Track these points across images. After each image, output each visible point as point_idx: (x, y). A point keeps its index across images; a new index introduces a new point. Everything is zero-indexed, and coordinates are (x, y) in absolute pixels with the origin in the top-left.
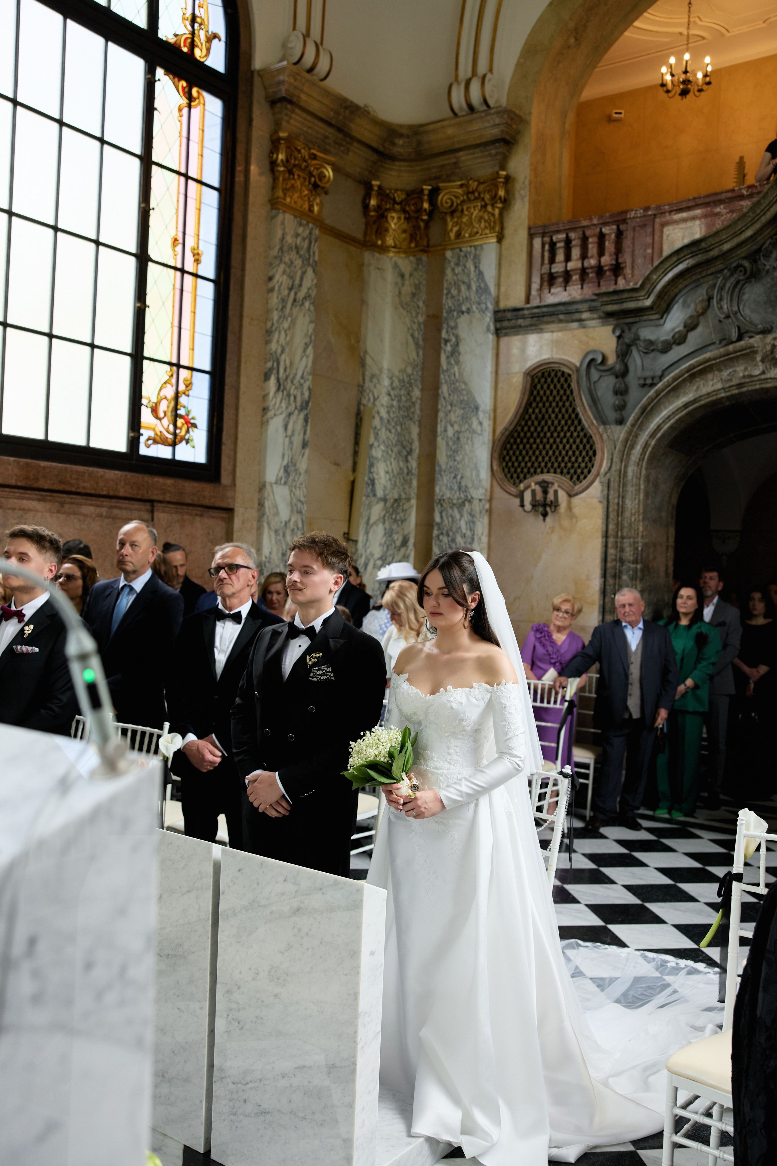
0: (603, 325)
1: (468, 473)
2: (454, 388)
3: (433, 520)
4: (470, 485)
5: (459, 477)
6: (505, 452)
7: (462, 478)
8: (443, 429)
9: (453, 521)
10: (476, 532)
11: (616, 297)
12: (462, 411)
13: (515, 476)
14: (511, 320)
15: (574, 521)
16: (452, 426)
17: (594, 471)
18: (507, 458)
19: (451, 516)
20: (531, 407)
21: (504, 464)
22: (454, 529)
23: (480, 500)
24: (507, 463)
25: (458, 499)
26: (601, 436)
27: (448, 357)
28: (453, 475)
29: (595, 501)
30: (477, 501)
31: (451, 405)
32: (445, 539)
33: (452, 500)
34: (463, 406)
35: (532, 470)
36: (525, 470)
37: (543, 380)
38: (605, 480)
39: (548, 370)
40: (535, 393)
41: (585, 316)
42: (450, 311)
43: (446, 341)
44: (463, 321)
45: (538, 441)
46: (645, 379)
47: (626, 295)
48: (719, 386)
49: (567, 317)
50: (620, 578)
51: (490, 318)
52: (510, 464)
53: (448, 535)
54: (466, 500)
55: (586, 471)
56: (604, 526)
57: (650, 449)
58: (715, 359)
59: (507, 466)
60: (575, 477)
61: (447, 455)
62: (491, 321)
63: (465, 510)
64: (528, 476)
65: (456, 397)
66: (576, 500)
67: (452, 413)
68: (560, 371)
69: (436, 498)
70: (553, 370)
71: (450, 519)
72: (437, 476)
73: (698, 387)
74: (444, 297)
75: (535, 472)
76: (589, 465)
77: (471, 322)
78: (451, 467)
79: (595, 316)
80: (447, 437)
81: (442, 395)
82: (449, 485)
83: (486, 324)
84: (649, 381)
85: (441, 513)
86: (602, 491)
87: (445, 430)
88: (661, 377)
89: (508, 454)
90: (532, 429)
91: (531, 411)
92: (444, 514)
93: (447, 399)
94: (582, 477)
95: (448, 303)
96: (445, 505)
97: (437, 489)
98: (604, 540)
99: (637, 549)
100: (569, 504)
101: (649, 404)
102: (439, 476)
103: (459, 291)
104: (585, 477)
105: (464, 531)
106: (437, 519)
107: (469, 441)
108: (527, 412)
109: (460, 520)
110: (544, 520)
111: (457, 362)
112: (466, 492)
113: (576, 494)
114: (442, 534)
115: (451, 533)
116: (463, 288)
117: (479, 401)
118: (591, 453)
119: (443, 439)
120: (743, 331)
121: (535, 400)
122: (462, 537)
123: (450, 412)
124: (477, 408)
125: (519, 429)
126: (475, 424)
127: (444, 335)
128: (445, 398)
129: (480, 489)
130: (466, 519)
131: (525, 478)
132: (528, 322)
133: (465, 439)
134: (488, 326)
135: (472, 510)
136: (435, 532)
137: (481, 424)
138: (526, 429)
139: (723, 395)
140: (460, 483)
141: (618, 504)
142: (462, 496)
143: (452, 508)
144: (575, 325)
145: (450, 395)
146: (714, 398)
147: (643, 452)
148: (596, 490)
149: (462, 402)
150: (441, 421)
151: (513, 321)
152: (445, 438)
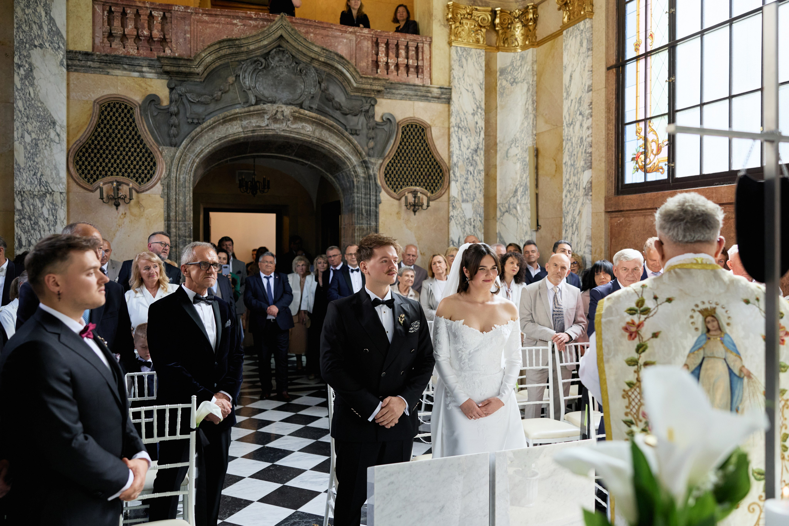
0: (158, 78)
1: (47, 172)
2: (30, 104)
3: (14, 207)
4: (50, 181)
5: (39, 175)
6: (78, 158)
7: (42, 175)
8: (20, 135)
9: (34, 208)
10: (58, 217)
11: (175, 62)
12: (39, 124)
13: (89, 176)
14: (81, 61)
15: (142, 209)
16: (29, 134)
17: (156, 176)
18: (80, 163)
19: (33, 205)
20: (99, 127)
21: (78, 167)
22: (36, 215)
23: (61, 193)
24: (80, 166)
25: (39, 191)
26: (161, 153)
27: (22, 79)
28: (32, 173)
29: (158, 197)
30: (59, 193)
31: (28, 118)
32: (28, 222)
33: (33, 192)
34: (40, 119)
35: (103, 173)
36: (98, 173)
37: (109, 109)
38: (165, 182)
39: (114, 102)
40: (103, 117)
41: (145, 69)
42: (22, 42)
43: (19, 66)
44: (36, 55)
45: (107, 152)
46: (193, 119)
47: (182, 62)
48: (240, 130)
49: (131, 67)
50: (179, 247)
51: (63, 55)
52: (83, 167)
53: (30, 219)
54: (48, 192)
55: (148, 176)
56: (166, 213)
57: (195, 164)
58: (241, 113)
59: (80, 168)
60: (140, 180)
61: (25, 157)
62: (63, 58)
63: (46, 200)
64: (100, 177)
65: (32, 112)
66: (142, 195)
67: (28, 123)
68: (123, 104)
69: (15, 190)
70: (117, 103)
71: (31, 207)
72: (16, 172)
73: (227, 129)
74: (15, 30)
75: (106, 174)
76: (151, 172)
77: (44, 55)
78: (30, 166)
79: (153, 71)
80: (25, 142)
81: (17, 108)
82: (29, 180)
83: (59, 60)
84: (195, 121)
85: (22, 202)
86: (163, 190)
87: (23, 137)
88: (204, 120)
89: (81, 160)
90: (102, 143)
91: (99, 130)
92: (25, 203)
93: (23, 112)
94: (146, 180)
95: (19, 36)
96: (25, 196)
97: (17, 183)
98: (166, 222)
99: (190, 228)
100: (138, 197)
101: (196, 136)
102: (18, 173)
103: (31, 29)
104: (148, 180)
105: (47, 216)
106: (18, 206)
107: (47, 147)
108: (96, 131)
109: (42, 208)
110: (117, 209)
111: (32, 85)
112: (47, 186)
113: (143, 192)
114: (24, 218)
115: (33, 218)
116: (35, 27)
117: (56, 118)
118: (151, 164)
119: (20, 143)
120: (258, 99)
121: (102, 123)
122: (44, 221)
123: (26, 123)
124: (54, 123)
125: (90, 142)
126: (53, 135)
127: (16, 60)
128: (20, 111)
129: (61, 184)
130: (48, 207)
131: (97, 178)
132: (97, 65)
133: (44, 146)
134: (62, 61)
135: (53, 200)
136: (17, 217)
137: (58, 135)
138: (96, 142)
139: (243, 135)
140: (40, 179)
141: (176, 199)
142: (43, 189)
143: (33, 198)
144: (136, 74)
145: (25, 109)
146: (238, 136)
147: (192, 167)
148: (158, 188)
149: (38, 116)
150: (17, 129)
151: (83, 62)
152: (23, 144)
